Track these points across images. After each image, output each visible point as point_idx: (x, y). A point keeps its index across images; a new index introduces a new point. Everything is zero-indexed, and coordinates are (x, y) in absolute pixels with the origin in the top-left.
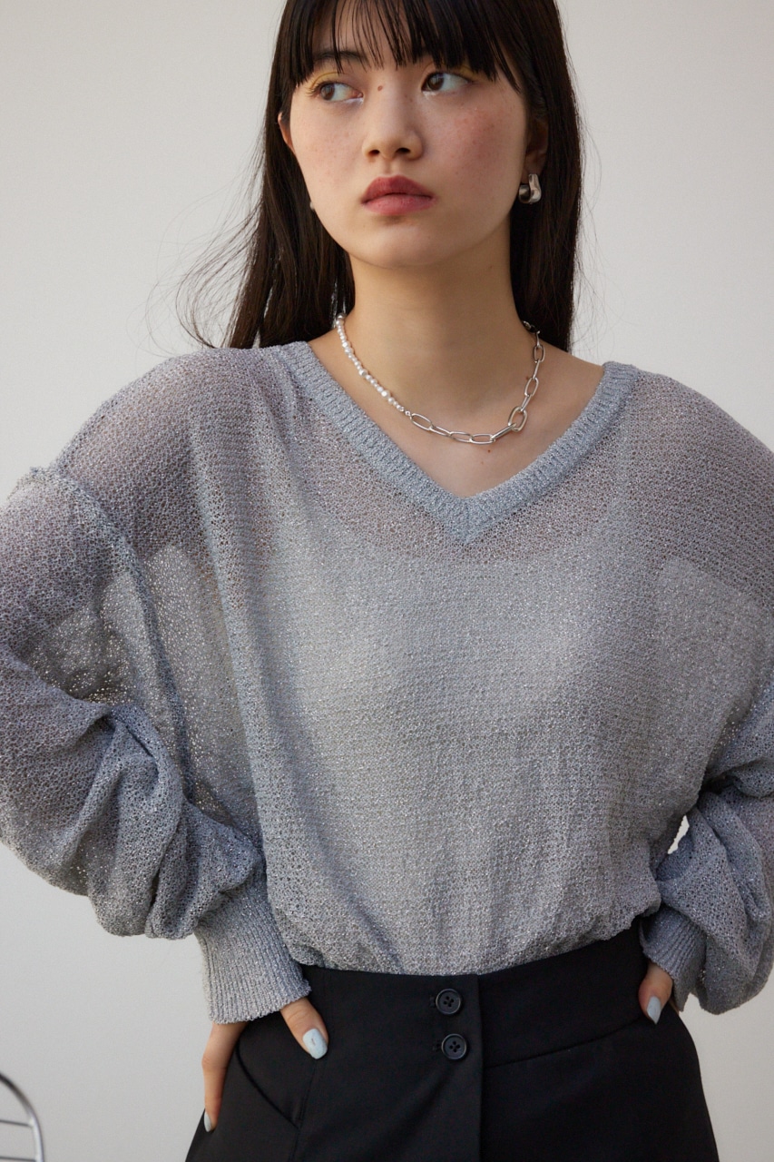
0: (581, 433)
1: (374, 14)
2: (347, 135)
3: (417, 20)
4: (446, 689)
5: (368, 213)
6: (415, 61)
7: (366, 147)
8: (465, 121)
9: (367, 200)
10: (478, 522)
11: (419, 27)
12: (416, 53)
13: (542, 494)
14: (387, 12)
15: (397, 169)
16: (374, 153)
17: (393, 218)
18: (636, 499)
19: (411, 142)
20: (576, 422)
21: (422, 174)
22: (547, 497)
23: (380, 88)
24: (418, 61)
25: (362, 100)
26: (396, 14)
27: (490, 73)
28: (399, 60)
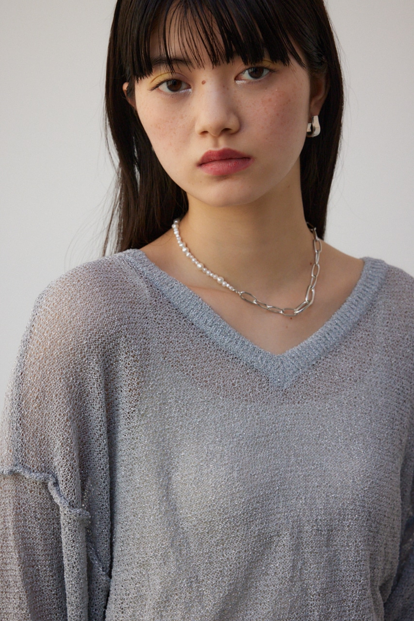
0: (353, 306)
1: (194, 29)
2: (182, 118)
3: (227, 31)
4: (281, 497)
5: (203, 172)
6: (228, 62)
7: (198, 128)
8: (270, 100)
9: (202, 163)
10: (291, 373)
11: (230, 36)
12: (229, 56)
13: (331, 351)
14: (204, 28)
15: (223, 144)
16: (204, 133)
17: (222, 176)
18: (389, 356)
19: (232, 123)
20: (350, 298)
21: (242, 144)
22: (334, 353)
23: (203, 83)
24: (231, 61)
25: (190, 90)
26: (211, 28)
27: (285, 61)
28: (215, 61)
